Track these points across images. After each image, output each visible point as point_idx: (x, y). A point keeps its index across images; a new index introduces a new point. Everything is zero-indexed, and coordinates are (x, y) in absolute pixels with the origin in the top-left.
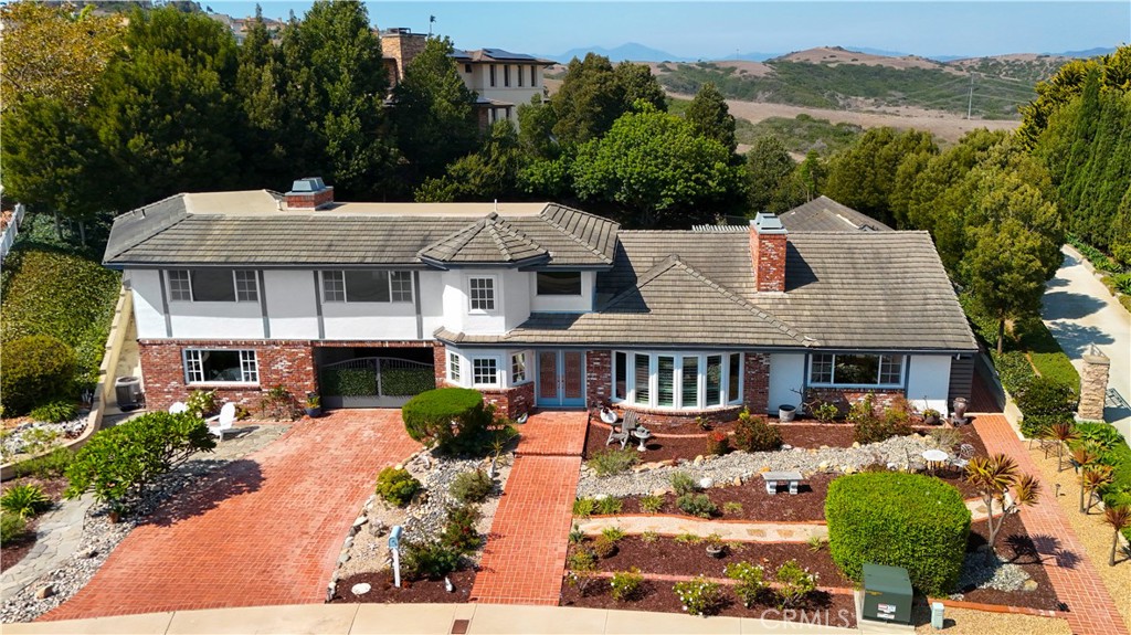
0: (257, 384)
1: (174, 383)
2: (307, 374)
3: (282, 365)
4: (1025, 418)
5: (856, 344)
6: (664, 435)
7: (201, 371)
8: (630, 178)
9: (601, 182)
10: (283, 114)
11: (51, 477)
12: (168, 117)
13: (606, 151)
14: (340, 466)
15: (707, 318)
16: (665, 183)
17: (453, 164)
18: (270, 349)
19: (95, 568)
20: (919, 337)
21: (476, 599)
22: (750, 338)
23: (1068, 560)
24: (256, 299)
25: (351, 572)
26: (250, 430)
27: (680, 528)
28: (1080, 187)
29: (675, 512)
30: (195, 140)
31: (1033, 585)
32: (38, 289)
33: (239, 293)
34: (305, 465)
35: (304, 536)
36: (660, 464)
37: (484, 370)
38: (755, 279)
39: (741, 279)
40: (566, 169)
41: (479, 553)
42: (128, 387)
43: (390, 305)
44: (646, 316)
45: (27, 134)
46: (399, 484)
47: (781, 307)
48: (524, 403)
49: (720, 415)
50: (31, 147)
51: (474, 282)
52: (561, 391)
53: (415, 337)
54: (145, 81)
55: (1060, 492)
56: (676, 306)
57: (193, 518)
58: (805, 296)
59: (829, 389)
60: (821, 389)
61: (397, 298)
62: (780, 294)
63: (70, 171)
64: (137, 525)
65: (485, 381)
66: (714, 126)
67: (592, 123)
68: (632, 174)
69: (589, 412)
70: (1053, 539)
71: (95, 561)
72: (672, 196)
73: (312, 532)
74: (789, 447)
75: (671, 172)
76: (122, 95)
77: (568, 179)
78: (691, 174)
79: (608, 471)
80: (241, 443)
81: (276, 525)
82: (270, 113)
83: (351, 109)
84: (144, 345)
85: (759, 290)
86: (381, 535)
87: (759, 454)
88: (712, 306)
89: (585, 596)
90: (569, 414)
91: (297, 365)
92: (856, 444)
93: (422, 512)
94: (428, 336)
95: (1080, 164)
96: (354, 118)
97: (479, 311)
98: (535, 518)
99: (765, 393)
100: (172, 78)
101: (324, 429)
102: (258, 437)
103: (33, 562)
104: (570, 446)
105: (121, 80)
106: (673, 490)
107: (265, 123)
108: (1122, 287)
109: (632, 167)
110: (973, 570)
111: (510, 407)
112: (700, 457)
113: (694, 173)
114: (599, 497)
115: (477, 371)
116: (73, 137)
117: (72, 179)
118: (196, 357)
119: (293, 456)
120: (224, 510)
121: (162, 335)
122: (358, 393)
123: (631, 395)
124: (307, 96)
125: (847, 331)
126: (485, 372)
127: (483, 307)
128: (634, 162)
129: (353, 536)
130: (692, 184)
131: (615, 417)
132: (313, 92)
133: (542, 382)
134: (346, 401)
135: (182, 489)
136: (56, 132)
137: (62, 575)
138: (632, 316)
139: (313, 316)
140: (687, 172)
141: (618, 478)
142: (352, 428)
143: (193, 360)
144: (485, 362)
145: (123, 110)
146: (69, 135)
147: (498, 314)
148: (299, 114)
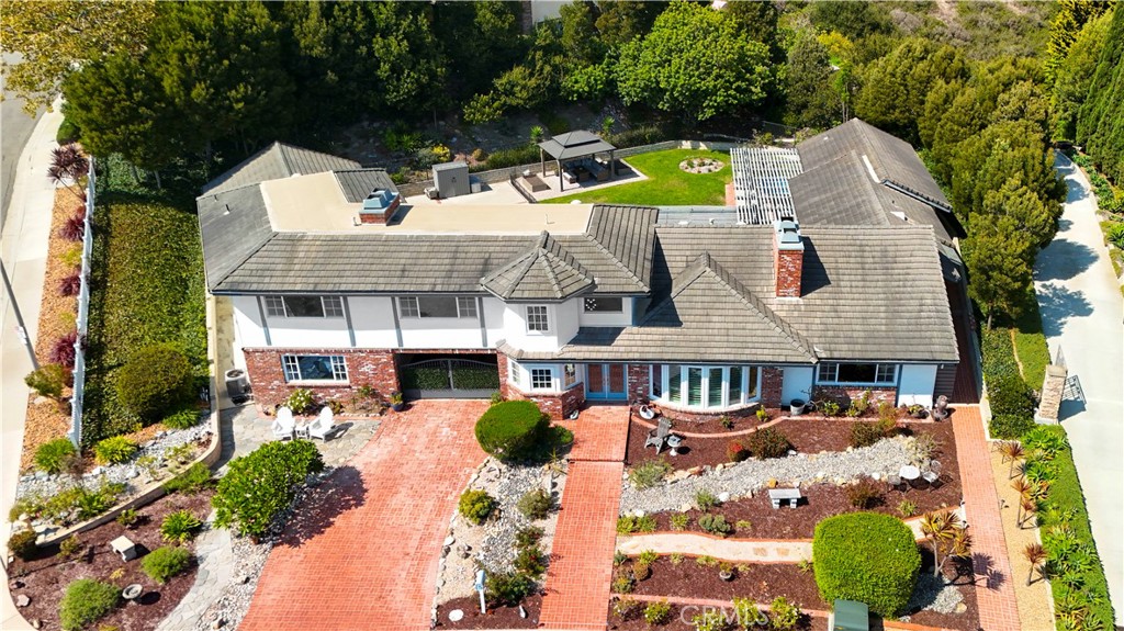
0: (346, 382)
1: (276, 382)
2: (390, 375)
3: (368, 368)
4: (993, 418)
5: (857, 355)
6: (692, 435)
7: (299, 372)
8: (673, 89)
9: (643, 90)
10: (333, 41)
11: (193, 492)
12: (226, 62)
13: (647, 55)
14: (426, 473)
15: (731, 332)
16: (707, 93)
17: (499, 77)
18: (356, 356)
19: (251, 594)
20: (910, 348)
21: (543, 625)
22: (766, 355)
23: (996, 581)
24: (341, 314)
25: (447, 598)
26: (345, 427)
27: (701, 547)
28: (1099, 112)
29: (698, 529)
30: (252, 80)
31: (962, 608)
32: (133, 258)
33: (327, 311)
34: (397, 473)
35: (407, 557)
36: (688, 473)
37: (541, 377)
38: (774, 282)
39: (763, 282)
40: (610, 73)
41: (544, 576)
42: (236, 381)
43: (458, 320)
44: (678, 330)
45: (97, 93)
46: (478, 506)
47: (796, 314)
48: (575, 403)
49: (742, 413)
50: (104, 107)
51: (530, 310)
52: (606, 387)
53: (481, 347)
54: (200, 25)
55: (1005, 504)
56: (704, 318)
57: (316, 537)
58: (818, 302)
59: (833, 387)
60: (827, 387)
61: (464, 314)
62: (796, 299)
63: (141, 128)
64: (274, 546)
65: (542, 385)
66: (756, 22)
67: (635, 20)
68: (675, 86)
69: (630, 406)
70: (989, 558)
71: (249, 587)
72: (713, 106)
73: (412, 551)
74: (794, 453)
75: (712, 83)
76: (180, 45)
77: (611, 84)
78: (731, 84)
79: (646, 482)
80: (340, 445)
81: (383, 546)
82: (320, 40)
83: (398, 30)
84: (248, 353)
85: (778, 295)
86: (467, 556)
87: (769, 461)
88: (736, 319)
89: (626, 621)
90: (614, 408)
91: (380, 369)
92: (850, 449)
93: (497, 530)
94: (491, 345)
95: (1102, 87)
96: (402, 40)
97: (535, 332)
98: (587, 536)
99: (780, 392)
100: (225, 18)
101: (408, 426)
102: (353, 436)
103: (202, 589)
104: (614, 451)
105: (177, 25)
106: (697, 507)
107: (317, 52)
108: (1115, 239)
109: (674, 77)
110: (921, 591)
111: (564, 407)
112: (720, 466)
113: (734, 82)
114: (640, 514)
115: (535, 379)
116: (140, 93)
117: (144, 134)
118: (293, 361)
119: (386, 461)
120: (339, 528)
121: (263, 345)
122: (433, 387)
123: (666, 394)
124: (354, 19)
125: (851, 341)
126: (542, 379)
127: (538, 329)
128: (677, 72)
129: (444, 557)
130: (732, 92)
131: (652, 415)
132: (359, 17)
133: (590, 383)
134: (423, 393)
135: (301, 505)
136: (123, 90)
137: (226, 603)
138: (666, 330)
139: (391, 329)
140: (726, 82)
141: (654, 490)
142: (431, 425)
143: (291, 364)
144: (541, 372)
145: (182, 59)
146: (137, 91)
147: (552, 334)
148: (349, 39)
